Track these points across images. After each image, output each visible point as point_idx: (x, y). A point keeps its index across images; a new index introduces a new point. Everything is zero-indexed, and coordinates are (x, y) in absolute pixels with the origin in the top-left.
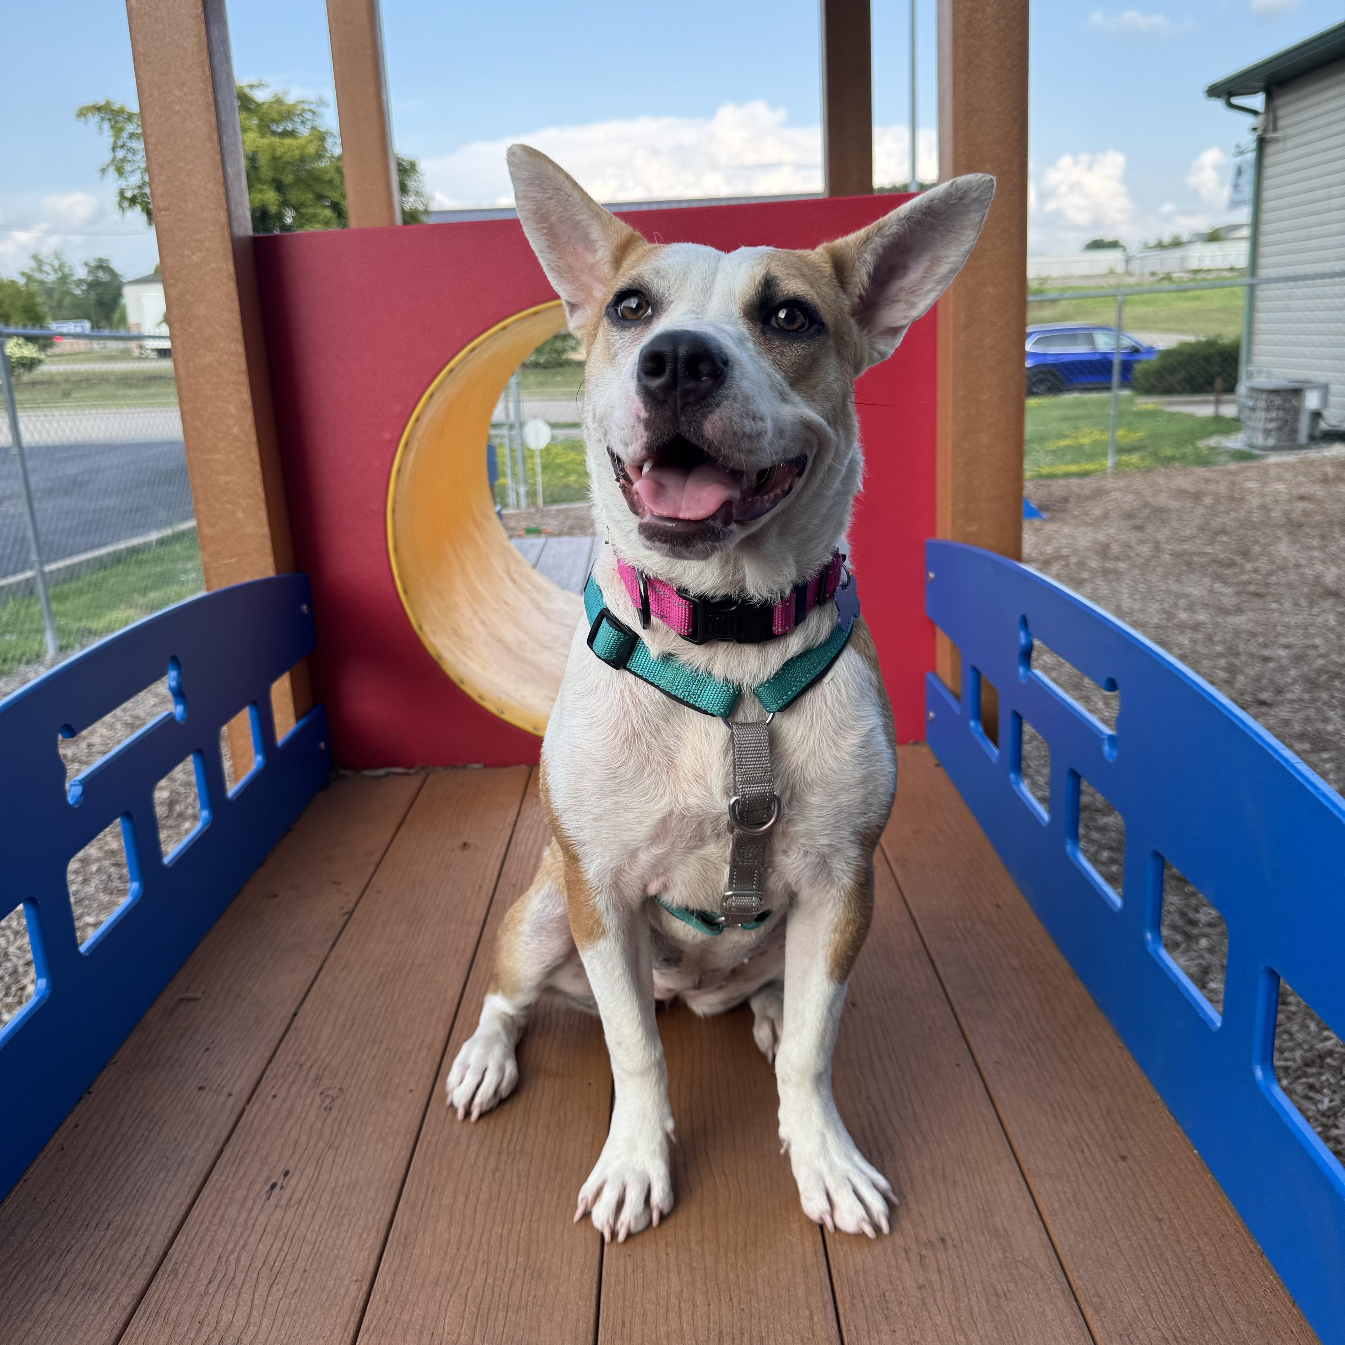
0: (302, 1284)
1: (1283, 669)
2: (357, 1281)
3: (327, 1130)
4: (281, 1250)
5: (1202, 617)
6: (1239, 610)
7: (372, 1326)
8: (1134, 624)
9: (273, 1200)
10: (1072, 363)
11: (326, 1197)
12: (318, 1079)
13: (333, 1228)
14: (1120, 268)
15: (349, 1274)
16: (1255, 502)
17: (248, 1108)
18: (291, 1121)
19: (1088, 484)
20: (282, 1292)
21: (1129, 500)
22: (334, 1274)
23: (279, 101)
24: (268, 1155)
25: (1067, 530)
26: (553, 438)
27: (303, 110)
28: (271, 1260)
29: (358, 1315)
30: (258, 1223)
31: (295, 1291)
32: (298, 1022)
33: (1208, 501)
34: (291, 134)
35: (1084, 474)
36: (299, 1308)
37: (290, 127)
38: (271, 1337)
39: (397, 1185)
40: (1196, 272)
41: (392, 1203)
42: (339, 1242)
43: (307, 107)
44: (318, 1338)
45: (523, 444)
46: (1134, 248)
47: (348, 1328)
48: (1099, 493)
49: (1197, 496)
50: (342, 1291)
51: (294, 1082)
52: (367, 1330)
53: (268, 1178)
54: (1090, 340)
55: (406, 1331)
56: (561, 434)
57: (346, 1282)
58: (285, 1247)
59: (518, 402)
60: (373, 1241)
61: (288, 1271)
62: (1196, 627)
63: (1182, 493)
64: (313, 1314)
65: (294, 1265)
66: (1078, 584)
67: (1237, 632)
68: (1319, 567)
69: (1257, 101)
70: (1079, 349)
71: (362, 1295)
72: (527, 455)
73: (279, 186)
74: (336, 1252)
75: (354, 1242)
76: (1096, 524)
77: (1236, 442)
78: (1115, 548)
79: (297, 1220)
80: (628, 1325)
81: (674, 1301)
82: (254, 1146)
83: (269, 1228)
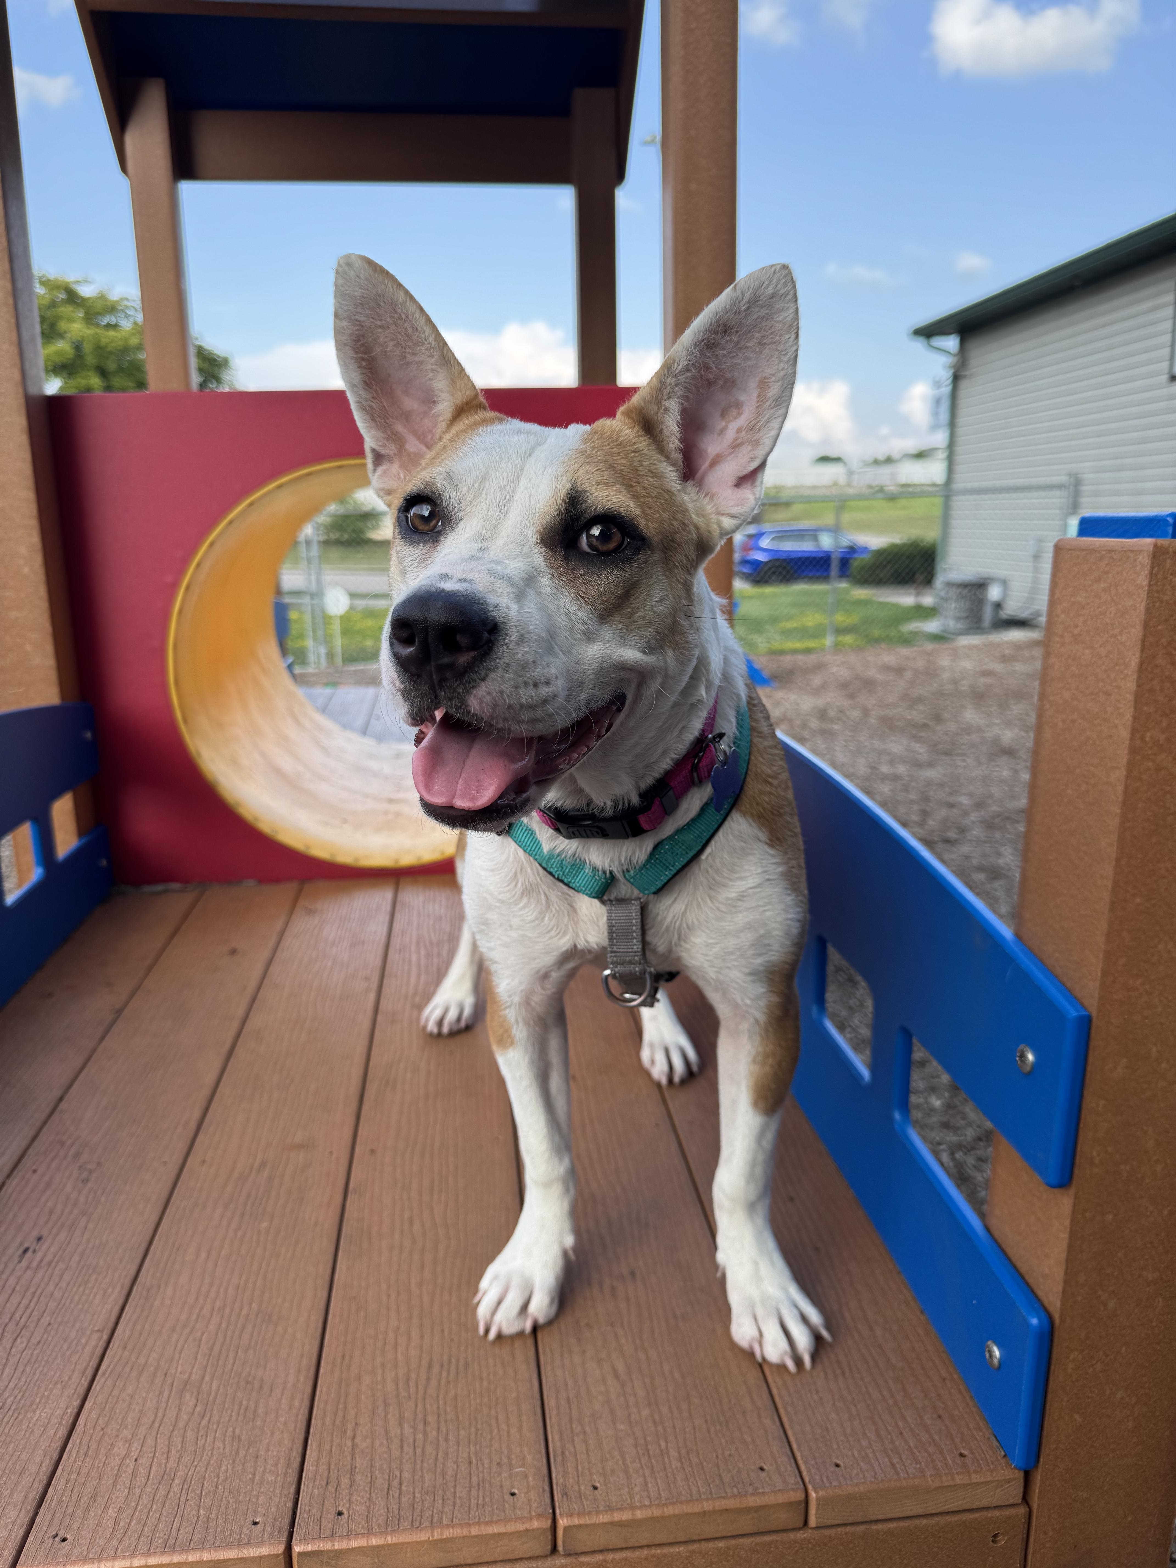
0: (45, 1336)
1: (966, 814)
2: (98, 1331)
3: (82, 1199)
4: (27, 1307)
5: (901, 769)
6: (930, 765)
7: (109, 1371)
8: (847, 776)
9: (24, 1263)
10: (799, 559)
11: (76, 1258)
12: (77, 1155)
13: (80, 1286)
14: (842, 480)
15: (91, 1326)
16: (946, 676)
17: (8, 1182)
18: (48, 1193)
19: (812, 659)
20: (25, 1344)
21: (844, 673)
22: (78, 1325)
23: (102, 297)
24: (23, 1223)
25: (793, 697)
26: (352, 608)
27: (127, 307)
28: (17, 1316)
29: (97, 1361)
30: (7, 1285)
31: (39, 1343)
32: (63, 1106)
33: (908, 675)
34: (115, 327)
35: (808, 651)
36: (40, 1358)
37: (113, 320)
38: (11, 1384)
39: (144, 1245)
40: (903, 486)
41: (137, 1261)
42: (84, 1298)
43: (129, 304)
44: (56, 1383)
45: (323, 611)
46: (855, 464)
47: (87, 1373)
48: (820, 667)
49: (899, 671)
50: (83, 1341)
51: (54, 1159)
52: (104, 1373)
53: (21, 1244)
54: (815, 538)
55: (140, 1373)
56: (361, 603)
57: (88, 1333)
58: (32, 1304)
59: (319, 574)
60: (116, 1296)
61: (32, 1325)
62: (896, 778)
63: (887, 668)
64: (53, 1363)
65: (39, 1320)
66: (801, 740)
67: (929, 783)
68: (996, 731)
69: (951, 343)
70: (806, 547)
71: (102, 1344)
72: (327, 619)
73: (103, 372)
74: (80, 1306)
75: (98, 1297)
76: (817, 692)
77: (932, 626)
78: (832, 713)
79: (46, 1280)
80: (347, 1358)
81: (391, 1335)
82: (11, 1215)
83: (18, 1288)
